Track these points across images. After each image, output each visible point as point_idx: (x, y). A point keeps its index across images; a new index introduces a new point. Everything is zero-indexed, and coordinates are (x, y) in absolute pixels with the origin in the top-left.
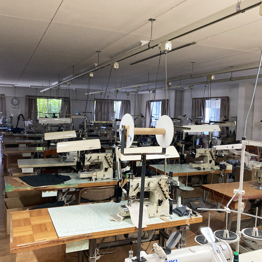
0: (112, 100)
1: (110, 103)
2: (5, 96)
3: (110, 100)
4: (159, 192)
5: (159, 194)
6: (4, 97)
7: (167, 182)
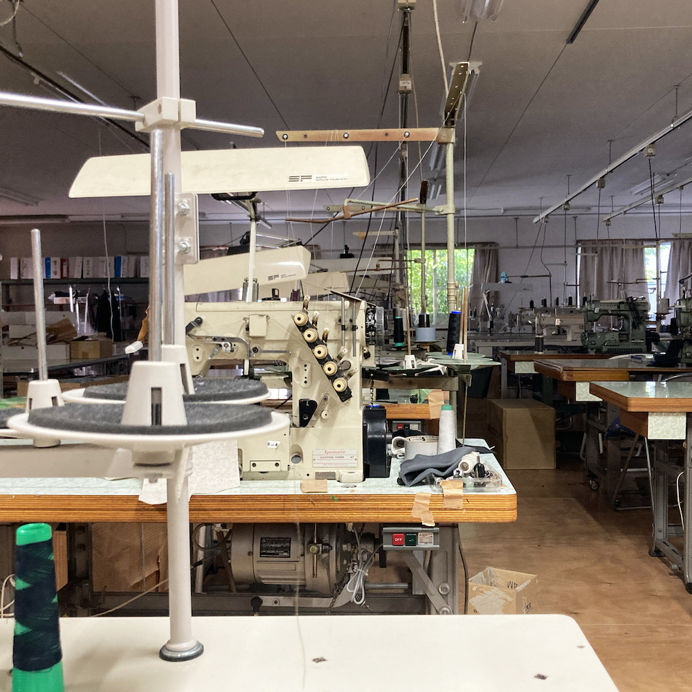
0: (636, 241)
1: (631, 250)
2: (319, 249)
3: (631, 242)
4: (308, 368)
5: (306, 374)
6: (318, 251)
7: (340, 321)
